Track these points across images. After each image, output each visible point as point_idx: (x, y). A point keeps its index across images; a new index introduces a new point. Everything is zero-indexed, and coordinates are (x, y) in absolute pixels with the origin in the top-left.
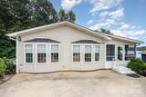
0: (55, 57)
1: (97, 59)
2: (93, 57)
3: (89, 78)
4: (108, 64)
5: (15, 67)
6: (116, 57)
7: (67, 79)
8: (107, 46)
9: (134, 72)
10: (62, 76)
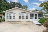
0: (14, 17)
4: (31, 20)
5: (5, 19)
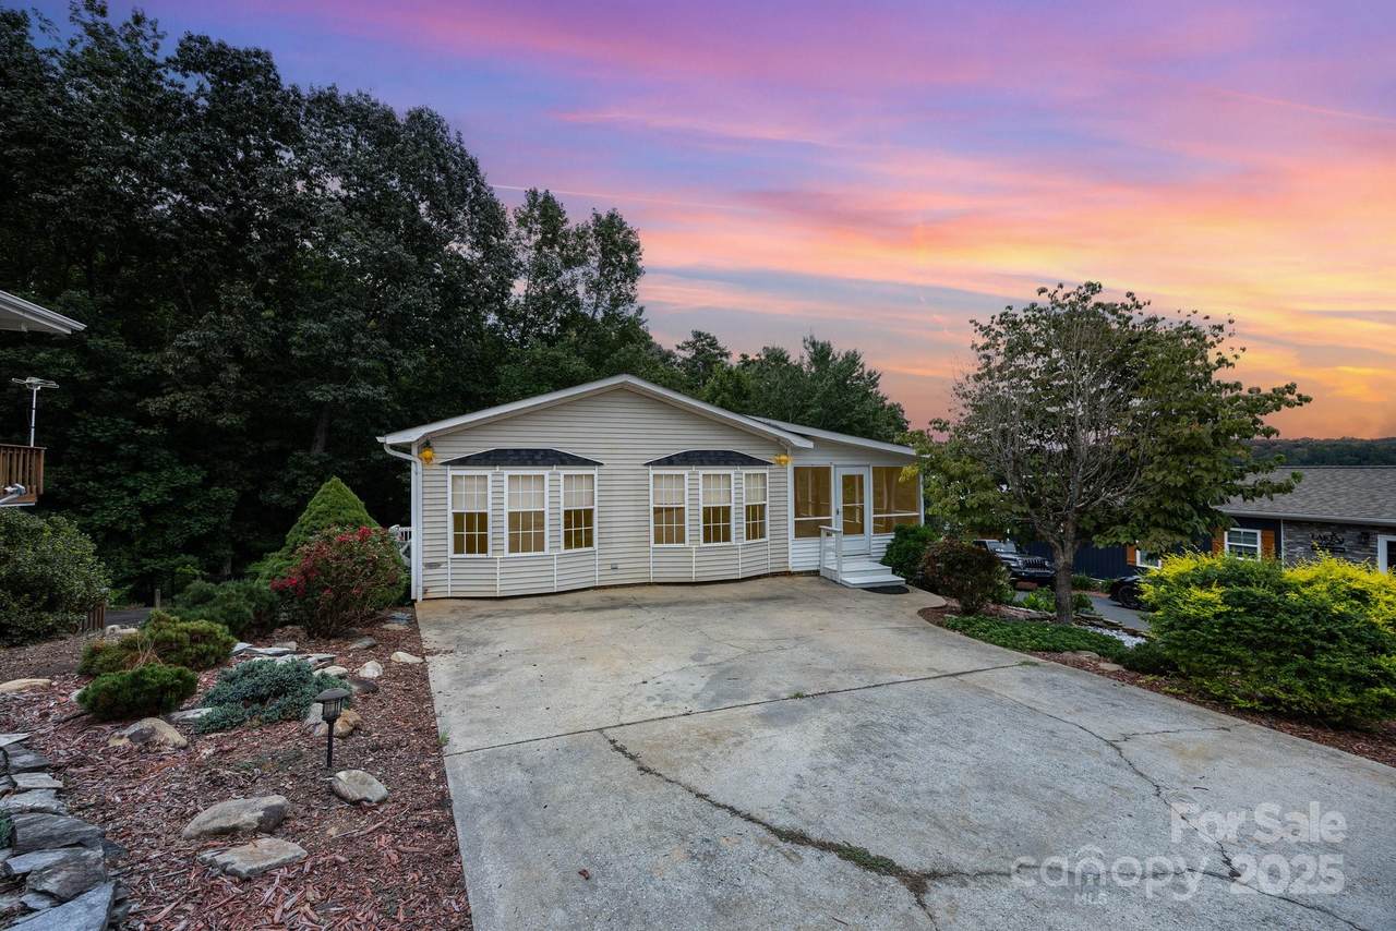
0: (579, 527)
1: (755, 531)
2: (738, 523)
3: (721, 600)
4: (801, 554)
6: (837, 521)
7: (639, 607)
8: (797, 470)
9: (898, 579)
10: (611, 597)
